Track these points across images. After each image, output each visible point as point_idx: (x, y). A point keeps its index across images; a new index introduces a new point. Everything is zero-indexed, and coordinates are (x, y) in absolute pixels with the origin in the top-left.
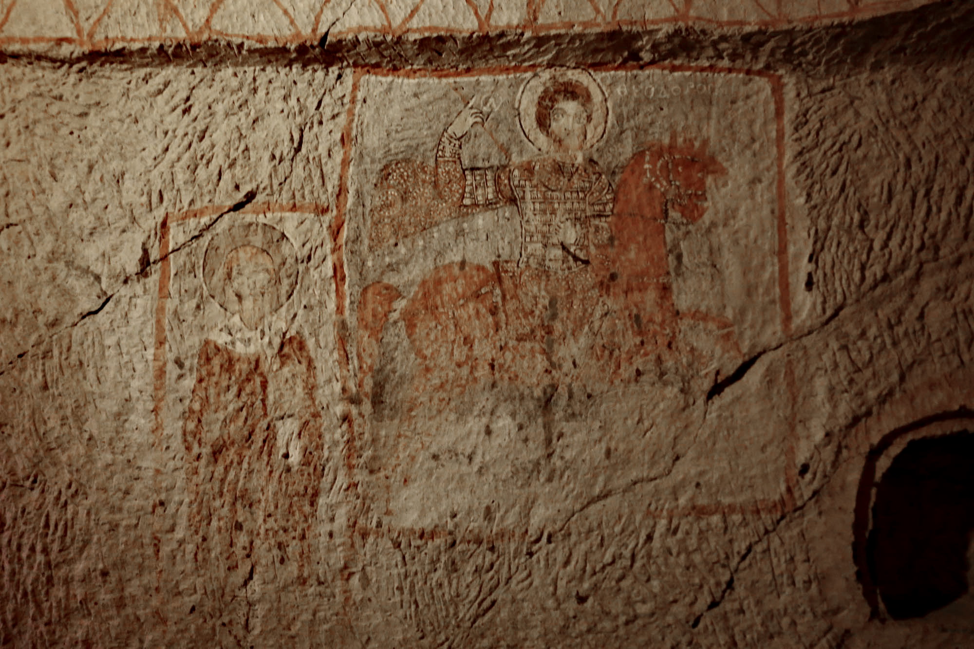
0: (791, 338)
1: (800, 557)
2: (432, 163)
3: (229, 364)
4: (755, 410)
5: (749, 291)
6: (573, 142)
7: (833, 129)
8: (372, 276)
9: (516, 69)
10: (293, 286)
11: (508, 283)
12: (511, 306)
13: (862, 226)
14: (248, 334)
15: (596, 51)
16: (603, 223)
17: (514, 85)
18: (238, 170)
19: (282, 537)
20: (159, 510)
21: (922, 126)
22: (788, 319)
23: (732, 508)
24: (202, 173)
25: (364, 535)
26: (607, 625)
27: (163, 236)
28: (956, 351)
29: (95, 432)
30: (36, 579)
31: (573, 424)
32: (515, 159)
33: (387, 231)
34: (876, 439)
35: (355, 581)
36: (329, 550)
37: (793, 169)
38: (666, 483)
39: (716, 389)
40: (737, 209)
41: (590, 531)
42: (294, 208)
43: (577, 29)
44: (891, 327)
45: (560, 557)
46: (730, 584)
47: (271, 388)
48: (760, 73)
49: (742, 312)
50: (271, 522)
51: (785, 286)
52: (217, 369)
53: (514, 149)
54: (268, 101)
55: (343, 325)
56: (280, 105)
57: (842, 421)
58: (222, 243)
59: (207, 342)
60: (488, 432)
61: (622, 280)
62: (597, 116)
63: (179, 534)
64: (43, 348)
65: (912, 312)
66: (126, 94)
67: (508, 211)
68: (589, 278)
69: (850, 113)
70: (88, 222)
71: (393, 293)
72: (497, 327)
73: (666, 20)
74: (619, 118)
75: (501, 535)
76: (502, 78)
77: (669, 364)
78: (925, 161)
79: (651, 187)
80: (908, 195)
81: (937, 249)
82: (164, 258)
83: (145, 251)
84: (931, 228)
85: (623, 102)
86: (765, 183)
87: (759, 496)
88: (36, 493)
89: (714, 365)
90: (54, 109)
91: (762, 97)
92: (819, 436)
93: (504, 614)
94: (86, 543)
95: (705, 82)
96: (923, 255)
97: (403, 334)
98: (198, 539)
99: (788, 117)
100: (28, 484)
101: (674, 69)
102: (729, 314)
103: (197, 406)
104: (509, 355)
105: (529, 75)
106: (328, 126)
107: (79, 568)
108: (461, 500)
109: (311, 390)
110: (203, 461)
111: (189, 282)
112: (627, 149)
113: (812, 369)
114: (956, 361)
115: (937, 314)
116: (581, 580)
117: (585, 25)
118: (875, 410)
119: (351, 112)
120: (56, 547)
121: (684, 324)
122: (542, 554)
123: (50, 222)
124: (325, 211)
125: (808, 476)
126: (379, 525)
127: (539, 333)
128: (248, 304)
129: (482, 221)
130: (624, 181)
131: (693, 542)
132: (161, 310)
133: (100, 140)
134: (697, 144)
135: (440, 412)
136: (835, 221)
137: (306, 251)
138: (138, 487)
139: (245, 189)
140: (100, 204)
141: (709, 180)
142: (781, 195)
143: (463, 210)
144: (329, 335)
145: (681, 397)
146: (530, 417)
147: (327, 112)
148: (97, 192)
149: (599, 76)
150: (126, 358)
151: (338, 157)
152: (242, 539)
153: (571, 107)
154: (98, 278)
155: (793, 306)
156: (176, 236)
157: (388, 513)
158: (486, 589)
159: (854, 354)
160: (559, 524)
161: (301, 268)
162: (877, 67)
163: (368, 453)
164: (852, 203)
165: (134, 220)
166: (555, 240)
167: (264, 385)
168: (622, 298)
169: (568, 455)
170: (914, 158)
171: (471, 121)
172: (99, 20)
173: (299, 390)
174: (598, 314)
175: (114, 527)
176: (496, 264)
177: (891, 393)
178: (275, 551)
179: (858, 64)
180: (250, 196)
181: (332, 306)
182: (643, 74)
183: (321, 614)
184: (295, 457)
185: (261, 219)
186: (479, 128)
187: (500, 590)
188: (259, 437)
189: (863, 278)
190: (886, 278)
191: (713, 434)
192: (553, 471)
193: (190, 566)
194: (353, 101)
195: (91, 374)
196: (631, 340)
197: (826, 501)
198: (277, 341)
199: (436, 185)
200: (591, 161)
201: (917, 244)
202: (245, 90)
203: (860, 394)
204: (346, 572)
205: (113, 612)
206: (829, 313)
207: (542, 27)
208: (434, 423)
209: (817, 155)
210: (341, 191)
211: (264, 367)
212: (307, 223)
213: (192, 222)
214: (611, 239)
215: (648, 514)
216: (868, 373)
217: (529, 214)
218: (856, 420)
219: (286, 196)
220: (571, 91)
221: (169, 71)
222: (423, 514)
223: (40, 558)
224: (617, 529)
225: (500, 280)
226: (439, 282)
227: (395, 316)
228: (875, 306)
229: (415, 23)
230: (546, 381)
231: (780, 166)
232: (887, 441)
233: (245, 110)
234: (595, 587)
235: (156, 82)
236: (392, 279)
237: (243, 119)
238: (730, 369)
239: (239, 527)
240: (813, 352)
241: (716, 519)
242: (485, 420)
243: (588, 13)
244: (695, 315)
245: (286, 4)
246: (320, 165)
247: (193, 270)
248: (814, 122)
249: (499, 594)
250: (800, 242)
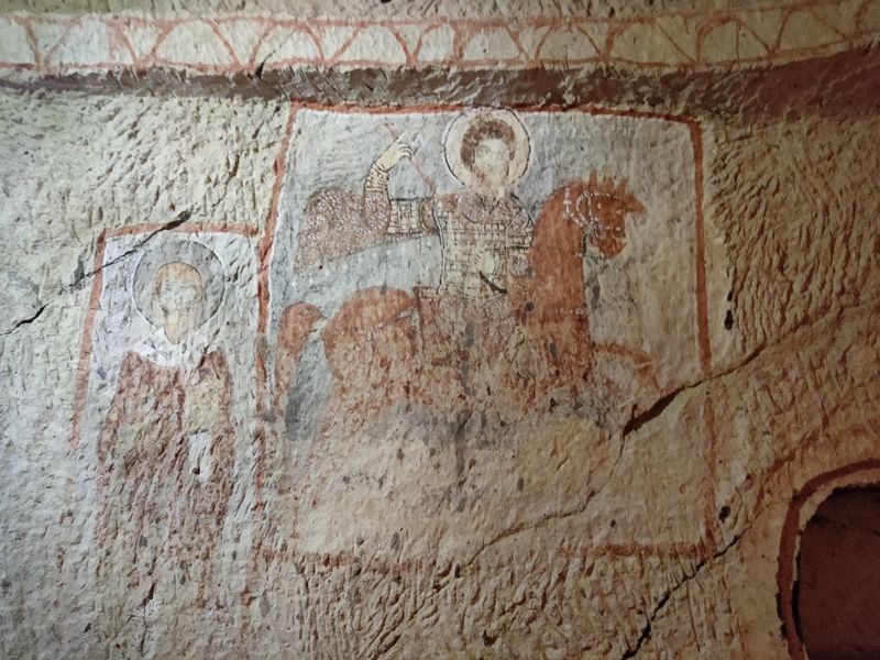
0: (709, 375)
1: (721, 607)
2: (360, 192)
3: (150, 376)
4: (673, 447)
5: (667, 327)
6: (495, 178)
7: (750, 174)
8: (295, 297)
9: (444, 107)
10: (218, 303)
11: (427, 309)
12: (428, 331)
13: (781, 268)
14: (170, 348)
15: (520, 91)
16: (521, 255)
17: (441, 123)
18: (175, 191)
19: (185, 555)
20: (67, 520)
21: (839, 176)
22: (706, 356)
23: (649, 551)
24: (141, 193)
25: (268, 558)
27: (100, 250)
29: (14, 438)
31: (486, 452)
32: (440, 192)
33: (313, 254)
34: (799, 486)
35: (255, 606)
36: (231, 572)
37: (712, 210)
38: (580, 520)
39: (633, 425)
40: (656, 245)
41: (500, 566)
42: (225, 228)
43: (501, 66)
44: (813, 369)
45: (468, 593)
46: (647, 632)
47: (188, 402)
48: (679, 119)
49: (660, 347)
50: (176, 539)
51: (704, 323)
52: (137, 381)
53: (439, 182)
54: (209, 129)
55: (263, 343)
56: (220, 133)
57: (764, 464)
58: (154, 258)
59: (130, 354)
60: (401, 456)
61: (539, 310)
62: (520, 154)
63: (84, 547)
65: (834, 355)
66: (79, 119)
67: (430, 240)
68: (506, 307)
69: (768, 160)
70: (32, 235)
71: (314, 314)
73: (587, 60)
74: (541, 157)
75: (408, 565)
76: (430, 115)
77: (585, 396)
78: (843, 208)
79: (570, 222)
80: (827, 240)
81: (857, 294)
82: (98, 271)
83: (81, 264)
84: (851, 274)
85: (546, 140)
86: (684, 220)
87: (678, 539)
89: (631, 399)
90: (12, 131)
91: (682, 140)
92: (741, 478)
93: (407, 652)
95: (625, 125)
96: (843, 299)
97: (322, 354)
98: (102, 552)
99: (706, 160)
101: (595, 112)
102: (647, 349)
103: (114, 417)
104: (424, 379)
105: (456, 113)
106: (263, 153)
108: (369, 526)
109: (226, 405)
110: (115, 473)
111: (119, 295)
112: (548, 186)
113: (732, 409)
115: (859, 359)
116: (489, 619)
117: (509, 62)
118: (798, 453)
119: (285, 142)
121: (600, 357)
122: (449, 588)
124: (255, 232)
125: (729, 520)
126: (284, 547)
127: (455, 358)
128: (173, 318)
129: (404, 248)
130: (544, 216)
131: (607, 584)
132: (90, 320)
133: (51, 160)
134: (616, 183)
135: (353, 433)
136: (755, 262)
137: (232, 270)
138: (49, 495)
139: (180, 209)
140: (45, 218)
141: (628, 218)
142: (700, 235)
143: (388, 238)
144: (249, 351)
145: (597, 430)
146: (443, 443)
147: (263, 141)
148: (43, 207)
149: (523, 116)
150: (52, 367)
151: (271, 181)
152: (146, 556)
153: (494, 145)
154: (36, 288)
155: (713, 344)
156: (111, 251)
157: (294, 536)
158: (389, 623)
159: (775, 396)
160: (468, 557)
161: (227, 285)
162: (793, 117)
163: (278, 473)
164: (771, 244)
165: (74, 235)
166: (474, 269)
167: (181, 399)
168: (538, 326)
169: (480, 484)
170: (832, 205)
171: (399, 154)
172: (55, 48)
173: (215, 405)
174: (513, 343)
175: (21, 536)
176: (416, 290)
177: (814, 437)
178: (177, 570)
179: (775, 113)
180: (185, 216)
181: (254, 323)
182: (565, 116)
183: (217, 641)
184: (206, 473)
185: (193, 238)
186: (407, 161)
187: (404, 625)
188: (172, 451)
189: (784, 319)
190: (806, 320)
191: (631, 470)
192: (465, 500)
193: (92, 580)
194: (289, 132)
195: (18, 380)
196: (545, 370)
197: (748, 549)
198: (198, 356)
199: (363, 213)
200: (512, 195)
201: (837, 288)
202: (189, 118)
203: (782, 436)
204: (247, 596)
205: (10, 625)
206: (749, 352)
207: (467, 63)
208: (347, 445)
209: (736, 197)
210: (271, 214)
211: (183, 380)
212: (236, 244)
213: (128, 238)
214: (529, 270)
215: (561, 551)
216: (790, 415)
217: (451, 243)
218: (778, 463)
219: (218, 216)
220: (495, 130)
221: (120, 99)
222: (329, 540)
224: (529, 566)
225: (419, 305)
226: (360, 305)
227: (315, 336)
228: (796, 347)
229: (346, 56)
230: (460, 406)
231: (699, 206)
232: (809, 490)
233: (187, 136)
234: (504, 628)
235: (107, 109)
236: (315, 300)
237: (184, 145)
238: (647, 404)
239: (143, 542)
240: (732, 391)
241: (632, 560)
242: (397, 444)
243: (512, 52)
244: (612, 348)
245: (227, 36)
246: (253, 190)
247: (124, 284)
248: (732, 166)
249: (402, 629)
250: (719, 281)
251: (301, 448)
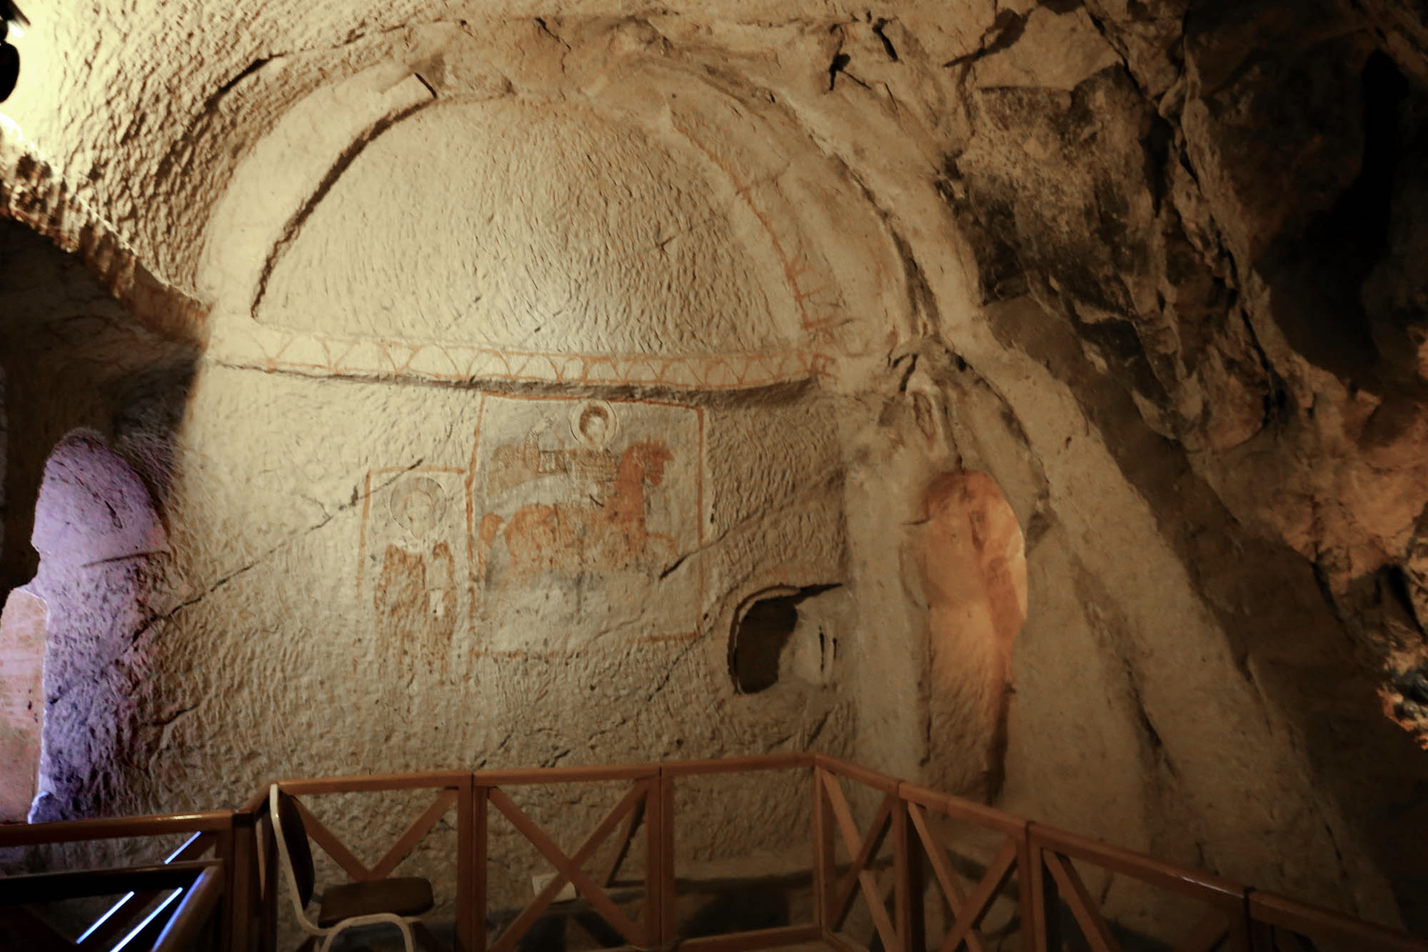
0: (702, 547)
1: (702, 662)
2: (522, 447)
3: (404, 558)
4: (683, 585)
5: (683, 523)
6: (598, 440)
7: (726, 438)
8: (488, 510)
9: (571, 399)
10: (442, 515)
11: (561, 516)
12: (562, 528)
13: (738, 489)
14: (416, 541)
15: (612, 393)
16: (611, 484)
17: (569, 406)
18: (414, 446)
19: (431, 658)
20: (358, 645)
21: (768, 438)
22: (701, 537)
23: (670, 638)
24: (392, 447)
25: (478, 656)
26: (605, 701)
27: (367, 482)
28: (779, 555)
29: (319, 598)
30: (276, 688)
31: (592, 593)
32: (567, 447)
33: (497, 484)
34: (740, 600)
35: (472, 682)
36: (457, 665)
37: (707, 459)
38: (637, 625)
39: (665, 574)
40: (679, 479)
41: (598, 651)
42: (445, 470)
43: (607, 383)
44: (749, 542)
45: (582, 665)
46: (667, 678)
47: (428, 572)
48: (693, 408)
49: (679, 535)
50: (425, 650)
51: (700, 520)
53: (567, 442)
54: (433, 407)
55: (471, 538)
56: (439, 410)
57: (725, 591)
58: (402, 487)
59: (391, 546)
60: (547, 597)
61: (621, 516)
62: (611, 426)
63: (370, 657)
64: (286, 547)
65: (759, 535)
66: (347, 398)
67: (562, 476)
68: (603, 514)
69: (735, 430)
70: (319, 472)
71: (499, 520)
72: (555, 540)
73: (651, 382)
74: (622, 428)
75: (552, 654)
76: (562, 402)
77: (642, 560)
78: (768, 456)
79: (636, 466)
80: (760, 473)
81: (772, 501)
82: (367, 495)
83: (356, 491)
84: (770, 491)
85: (624, 419)
86: (693, 465)
87: (684, 630)
88: (277, 636)
89: (664, 562)
91: (693, 420)
92: (713, 599)
93: (552, 698)
94: (310, 665)
95: (666, 410)
96: (766, 505)
97: (504, 542)
98: (381, 660)
99: (705, 431)
100: (273, 629)
101: (651, 403)
102: (673, 534)
103: (383, 583)
104: (560, 555)
105: (577, 402)
106: (466, 423)
107: (305, 680)
108: (531, 636)
109: (451, 574)
111: (382, 510)
112: (625, 445)
113: (712, 563)
114: (778, 560)
115: (771, 536)
116: (593, 677)
117: (611, 381)
118: (740, 585)
119: (480, 418)
120: (290, 668)
121: (651, 540)
122: (573, 664)
123: (294, 471)
124: (463, 472)
125: (708, 620)
126: (486, 649)
127: (577, 543)
128: (416, 524)
129: (548, 481)
130: (622, 463)
131: (650, 656)
132: (363, 526)
133: (330, 424)
134: (660, 443)
135: (521, 586)
136: (726, 486)
137: (451, 494)
138: (345, 631)
139: (417, 458)
140: (327, 461)
141: (666, 463)
142: (700, 471)
143: (538, 474)
144: (462, 542)
145: (647, 578)
146: (570, 589)
147: (466, 415)
148: (326, 454)
149: (613, 404)
150: (340, 554)
151: (472, 441)
152: (407, 660)
153: (597, 420)
154: (322, 505)
155: (704, 531)
156: (375, 483)
157: (491, 643)
158: (543, 684)
159: (732, 556)
160: (582, 648)
161: (448, 504)
162: (748, 407)
163: (481, 610)
164: (734, 478)
165: (348, 472)
166: (587, 492)
167: (424, 571)
168: (620, 525)
169: (589, 610)
170: (763, 455)
172: (342, 357)
173: (444, 573)
174: (607, 533)
175: (329, 655)
176: (555, 505)
177: (748, 576)
178: (426, 666)
179: (739, 406)
180: (420, 462)
181: (464, 526)
182: (635, 405)
183: (452, 702)
184: (440, 612)
185: (426, 475)
186: (548, 429)
187: (551, 684)
188: (419, 601)
189: (737, 516)
190: (748, 517)
191: (662, 598)
192: (581, 618)
193: (375, 676)
194: (481, 410)
195: (317, 563)
196: (624, 548)
197: (716, 633)
198: (432, 546)
199: (524, 460)
200: (607, 451)
201: (763, 499)
202: (420, 400)
203: (734, 576)
204: (466, 677)
205: (327, 705)
206: (721, 534)
207: (589, 380)
208: (518, 592)
209: (719, 451)
211: (424, 561)
212: (453, 479)
213: (385, 475)
214: (615, 494)
215: (628, 641)
216: (738, 566)
217: (574, 478)
218: (731, 590)
219: (441, 462)
220: (598, 412)
222: (510, 643)
223: (279, 675)
224: (612, 649)
225: (557, 514)
226: (524, 514)
227: (499, 532)
228: (743, 531)
229: (522, 374)
230: (579, 569)
231: (700, 457)
232: (745, 602)
233: (419, 412)
234: (600, 681)
235: (370, 390)
236: (499, 512)
237: (417, 417)
238: (672, 564)
239: (405, 653)
240: (712, 555)
241: (662, 644)
242: (545, 591)
243: (612, 375)
244: (658, 536)
245: (453, 357)
246: (461, 446)
247: (384, 503)
248: (717, 434)
249: (550, 687)
250: (708, 499)
251: (492, 596)
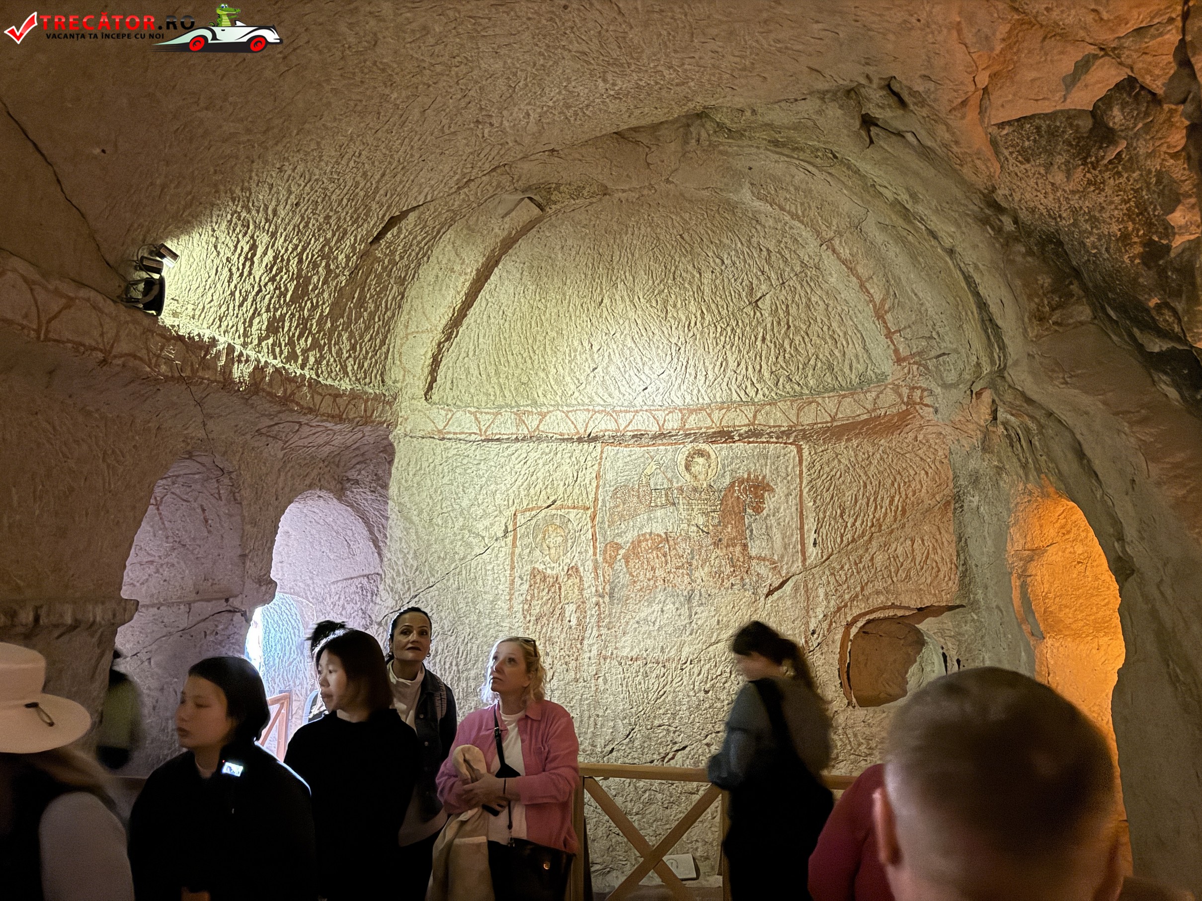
0: (806, 569)
2: (637, 487)
3: (544, 579)
4: (789, 603)
5: (786, 547)
6: (702, 477)
7: (827, 469)
8: (609, 539)
9: (675, 444)
10: (573, 543)
11: (671, 543)
12: (673, 553)
13: (841, 516)
14: (553, 565)
15: (712, 438)
16: (715, 515)
18: (549, 490)
19: (567, 659)
21: (872, 468)
22: (804, 560)
24: (532, 491)
25: (605, 659)
26: (719, 705)
27: (515, 519)
28: (890, 576)
29: (482, 610)
30: (453, 678)
31: (702, 608)
33: (616, 518)
34: (849, 619)
35: (600, 680)
36: (589, 666)
37: (807, 489)
39: (770, 593)
40: (780, 508)
41: (710, 659)
42: (574, 508)
43: (703, 430)
44: (856, 564)
45: (696, 671)
47: (562, 590)
48: (791, 444)
49: (782, 557)
50: (562, 652)
51: (803, 545)
52: (538, 581)
53: (675, 480)
54: (562, 458)
55: (596, 562)
56: (568, 460)
57: (832, 610)
58: (541, 523)
59: (534, 568)
60: (662, 611)
61: (725, 542)
62: (713, 465)
64: (458, 570)
65: (867, 557)
66: (498, 455)
67: (672, 508)
68: (710, 541)
69: (836, 461)
70: (480, 512)
71: (619, 547)
72: (666, 563)
73: (744, 426)
74: (724, 466)
75: (668, 660)
76: (668, 448)
77: (747, 581)
78: (874, 484)
79: (738, 498)
80: (866, 500)
81: (880, 526)
82: (515, 530)
83: (506, 527)
84: (877, 516)
85: (726, 458)
86: (794, 495)
88: (453, 638)
89: (769, 582)
90: (465, 462)
91: (792, 454)
92: (821, 616)
93: (670, 698)
94: (476, 661)
95: (764, 448)
96: (873, 529)
97: (624, 566)
99: (804, 463)
100: (449, 633)
101: (749, 443)
102: (776, 557)
103: (529, 598)
104: (672, 576)
105: (682, 446)
106: (589, 470)
107: (473, 673)
108: (650, 643)
109: (581, 590)
110: (531, 623)
111: (526, 541)
112: (727, 481)
113: (817, 584)
114: (890, 581)
115: (879, 558)
116: (706, 683)
117: (707, 428)
118: (849, 604)
119: (600, 464)
120: (462, 663)
121: (754, 562)
122: (688, 669)
123: (462, 513)
124: (588, 509)
125: (815, 636)
126: (612, 654)
127: (686, 566)
128: (553, 551)
129: (659, 513)
130: (726, 495)
132: (513, 553)
133: (486, 476)
134: (760, 478)
135: (640, 601)
136: (828, 514)
137: (579, 528)
139: (552, 499)
140: (485, 504)
141: (766, 495)
142: (801, 502)
143: (651, 508)
144: (590, 565)
145: (753, 596)
146: (682, 605)
147: (589, 464)
148: (484, 499)
149: (714, 446)
150: (496, 575)
151: (594, 485)
152: (549, 660)
153: (701, 460)
154: (483, 538)
155: (807, 554)
156: (520, 519)
157: (616, 648)
158: (661, 686)
159: (837, 577)
160: (696, 655)
161: (577, 534)
162: (848, 440)
163: (607, 620)
164: (837, 504)
165: (500, 512)
166: (693, 523)
167: (560, 588)
168: (724, 549)
169: (699, 623)
170: (868, 482)
171: (655, 467)
172: (489, 426)
173: (576, 591)
174: (713, 557)
176: (666, 534)
177: (857, 596)
178: (564, 666)
179: (839, 439)
180: (554, 502)
181: (591, 552)
182: (734, 445)
183: (585, 696)
184: (574, 622)
185: (559, 512)
186: (658, 471)
187: (668, 686)
188: (557, 612)
189: (842, 541)
190: (853, 540)
191: (769, 614)
192: (693, 630)
194: (601, 458)
195: (480, 583)
196: (729, 570)
197: (825, 649)
198: (566, 568)
200: (710, 486)
201: (869, 524)
202: (552, 454)
203: (841, 596)
204: (596, 676)
206: (825, 558)
207: (688, 429)
208: (637, 607)
209: (819, 482)
210: (596, 500)
211: (560, 580)
212: (580, 515)
213: (528, 514)
214: (719, 522)
216: (845, 586)
217: (682, 510)
218: (839, 609)
219: (570, 502)
220: (701, 453)
221: (519, 445)
222: (632, 650)
223: (454, 668)
224: (723, 658)
225: (668, 541)
226: (640, 542)
227: (619, 557)
228: (848, 554)
229: (630, 428)
230: (689, 588)
231: (801, 487)
232: (855, 620)
233: (552, 463)
234: (713, 686)
235: (513, 449)
236: (619, 540)
237: (551, 467)
238: (776, 584)
239: (547, 654)
240: (817, 576)
242: (661, 605)
243: (709, 423)
244: (760, 558)
245: (573, 419)
246: (586, 488)
247: (527, 535)
248: (818, 466)
249: (667, 688)
250: (810, 524)
251: (616, 609)
